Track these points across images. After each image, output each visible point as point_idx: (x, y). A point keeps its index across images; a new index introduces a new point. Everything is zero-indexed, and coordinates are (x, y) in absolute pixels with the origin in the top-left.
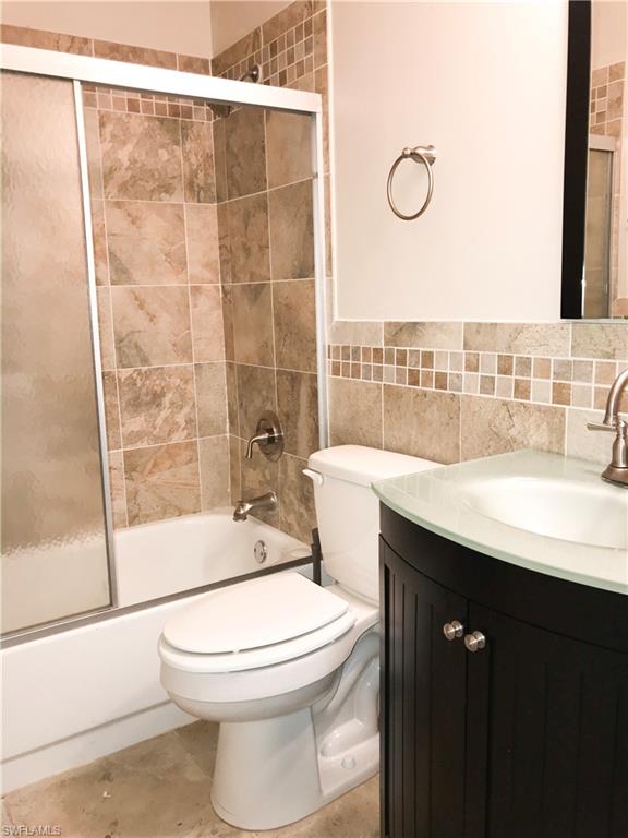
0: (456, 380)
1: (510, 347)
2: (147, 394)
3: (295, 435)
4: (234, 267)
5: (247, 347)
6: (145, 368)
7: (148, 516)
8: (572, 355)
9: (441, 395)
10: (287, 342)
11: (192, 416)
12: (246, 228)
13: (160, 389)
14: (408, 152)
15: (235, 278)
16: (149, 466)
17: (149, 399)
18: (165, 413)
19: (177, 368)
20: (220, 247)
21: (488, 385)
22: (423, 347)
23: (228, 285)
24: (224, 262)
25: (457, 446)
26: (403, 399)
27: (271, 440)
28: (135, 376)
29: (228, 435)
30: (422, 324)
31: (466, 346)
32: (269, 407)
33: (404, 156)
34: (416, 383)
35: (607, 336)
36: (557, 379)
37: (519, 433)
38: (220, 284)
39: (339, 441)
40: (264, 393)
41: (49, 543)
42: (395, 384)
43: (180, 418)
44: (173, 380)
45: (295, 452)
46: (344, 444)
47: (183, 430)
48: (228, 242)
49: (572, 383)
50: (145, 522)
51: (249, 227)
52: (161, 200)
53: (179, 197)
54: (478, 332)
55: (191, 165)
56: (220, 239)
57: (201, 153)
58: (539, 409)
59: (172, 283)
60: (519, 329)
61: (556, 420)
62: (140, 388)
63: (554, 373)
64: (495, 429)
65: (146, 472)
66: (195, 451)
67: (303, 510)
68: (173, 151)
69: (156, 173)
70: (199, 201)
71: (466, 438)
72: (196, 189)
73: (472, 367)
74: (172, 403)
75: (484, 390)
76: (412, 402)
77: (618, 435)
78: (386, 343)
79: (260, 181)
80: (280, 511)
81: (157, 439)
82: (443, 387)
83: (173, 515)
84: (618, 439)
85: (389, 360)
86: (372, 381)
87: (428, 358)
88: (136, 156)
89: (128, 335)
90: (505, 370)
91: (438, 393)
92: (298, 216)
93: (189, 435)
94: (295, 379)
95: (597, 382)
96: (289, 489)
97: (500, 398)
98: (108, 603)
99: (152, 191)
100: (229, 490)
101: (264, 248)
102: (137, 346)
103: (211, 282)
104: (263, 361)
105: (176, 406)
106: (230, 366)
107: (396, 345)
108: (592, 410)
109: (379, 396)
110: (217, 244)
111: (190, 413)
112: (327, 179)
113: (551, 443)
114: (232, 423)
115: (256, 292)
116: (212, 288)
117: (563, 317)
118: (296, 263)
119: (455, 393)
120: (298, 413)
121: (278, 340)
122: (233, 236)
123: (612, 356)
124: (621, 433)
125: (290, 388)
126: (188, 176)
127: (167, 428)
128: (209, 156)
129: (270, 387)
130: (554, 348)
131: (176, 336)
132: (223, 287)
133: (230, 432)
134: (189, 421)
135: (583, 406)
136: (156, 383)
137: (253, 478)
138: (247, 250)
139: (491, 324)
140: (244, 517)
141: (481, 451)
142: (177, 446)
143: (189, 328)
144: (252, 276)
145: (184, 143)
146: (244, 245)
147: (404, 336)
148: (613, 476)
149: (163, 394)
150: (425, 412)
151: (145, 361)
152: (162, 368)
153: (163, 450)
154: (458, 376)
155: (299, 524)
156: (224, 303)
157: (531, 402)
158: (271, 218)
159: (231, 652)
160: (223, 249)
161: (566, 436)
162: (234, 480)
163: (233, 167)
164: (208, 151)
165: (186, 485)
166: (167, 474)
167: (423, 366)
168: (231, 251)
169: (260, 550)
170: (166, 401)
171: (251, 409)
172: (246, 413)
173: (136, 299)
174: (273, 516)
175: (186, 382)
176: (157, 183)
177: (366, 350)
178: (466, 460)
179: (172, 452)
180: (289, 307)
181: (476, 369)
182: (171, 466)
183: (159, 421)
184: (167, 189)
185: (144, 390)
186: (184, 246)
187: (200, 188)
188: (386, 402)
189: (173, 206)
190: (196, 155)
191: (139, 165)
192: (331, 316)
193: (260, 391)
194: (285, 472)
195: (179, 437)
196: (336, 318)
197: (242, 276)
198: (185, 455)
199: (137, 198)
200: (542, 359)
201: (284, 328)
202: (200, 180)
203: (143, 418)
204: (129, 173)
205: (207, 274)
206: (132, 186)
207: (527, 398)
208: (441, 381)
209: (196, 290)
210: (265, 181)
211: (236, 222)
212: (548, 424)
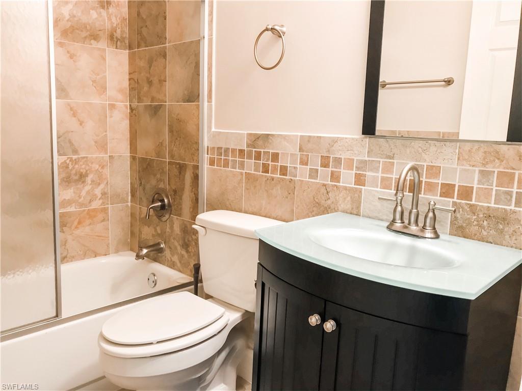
0: (293, 170)
1: (329, 151)
2: (76, 174)
3: (180, 204)
4: (139, 93)
5: (146, 146)
6: (75, 157)
7: (73, 257)
8: (368, 157)
9: (283, 180)
10: (177, 143)
11: (106, 190)
12: (150, 67)
13: (85, 171)
14: (270, 27)
15: (140, 100)
16: (76, 223)
17: (77, 177)
18: (88, 188)
19: (96, 158)
20: (130, 79)
21: (314, 173)
22: (272, 149)
23: (135, 104)
24: (132, 89)
25: (292, 211)
26: (258, 182)
27: (163, 207)
28: (68, 162)
29: (129, 204)
30: (272, 135)
31: (301, 150)
32: (161, 186)
33: (267, 30)
34: (267, 172)
35: (390, 146)
36: (358, 170)
37: (333, 203)
38: (128, 104)
39: (212, 207)
40: (158, 176)
41: (14, 274)
42: (253, 172)
43: (98, 191)
44: (94, 165)
45: (180, 215)
46: (216, 209)
47: (100, 199)
48: (135, 76)
49: (367, 173)
50: (72, 261)
51: (152, 68)
52: (91, 44)
53: (103, 44)
54: (309, 141)
55: (112, 23)
56: (129, 74)
57: (119, 16)
58: (345, 188)
59: (96, 100)
60: (335, 141)
61: (356, 195)
62: (71, 170)
63: (356, 167)
64: (317, 201)
65: (73, 227)
66: (107, 213)
67: (184, 252)
68: (100, 13)
69: (88, 26)
70: (116, 48)
71: (298, 206)
72: (115, 40)
73: (304, 162)
74: (93, 181)
75: (311, 177)
76: (263, 183)
77: (397, 204)
78: (248, 146)
79: (161, 38)
80: (167, 253)
81: (81, 205)
82: (285, 174)
83: (91, 257)
84: (396, 206)
85: (250, 157)
86: (237, 170)
87: (275, 157)
88: (75, 12)
89: (64, 134)
90: (325, 165)
91: (281, 178)
92: (188, 63)
93: (103, 203)
94: (182, 168)
95: (382, 173)
96: (174, 239)
97: (321, 182)
98: (54, 314)
99: (85, 38)
100: (129, 240)
101: (162, 81)
102: (70, 142)
103: (122, 102)
104: (159, 154)
105: (95, 183)
106: (133, 158)
107: (255, 148)
108: (379, 189)
109: (241, 180)
110: (127, 77)
111: (104, 188)
112: (210, 41)
113: (352, 209)
114: (133, 195)
115: (155, 110)
116: (123, 105)
117: (363, 134)
118: (186, 92)
119: (292, 178)
120: (183, 189)
121: (170, 142)
122: (140, 73)
123: (393, 158)
124: (399, 203)
125: (178, 173)
126: (110, 30)
127: (89, 198)
128: (124, 19)
129: (163, 172)
130: (356, 152)
131: (97, 136)
132: (130, 105)
133: (131, 202)
134: (104, 194)
135: (373, 187)
136: (83, 168)
137: (148, 233)
138: (150, 83)
139: (318, 137)
140: (142, 257)
141: (308, 214)
142: (94, 210)
143: (106, 132)
144: (153, 100)
145: (108, 8)
146: (148, 79)
147: (260, 142)
148: (393, 228)
149: (86, 175)
150: (272, 189)
151: (75, 152)
152: (87, 157)
153: (85, 213)
154: (295, 168)
155: (180, 262)
156: (131, 116)
157: (341, 184)
158: (169, 63)
159: (152, 343)
160: (132, 81)
161: (362, 204)
162: (132, 233)
163: (142, 28)
164: (124, 15)
165: (100, 236)
166: (87, 229)
167: (271, 162)
168: (138, 83)
169: (152, 278)
170: (89, 179)
171: (148, 187)
172: (144, 189)
173: (71, 109)
174: (162, 257)
175: (103, 167)
176: (89, 33)
177: (233, 150)
178: (298, 219)
179: (92, 214)
180: (179, 120)
181: (306, 164)
182: (90, 224)
183: (84, 193)
184: (95, 37)
185: (74, 172)
186: (105, 77)
187: (118, 40)
188: (246, 183)
189: (99, 49)
190: (116, 17)
191: (76, 19)
192: (210, 127)
193: (155, 175)
194: (172, 227)
195: (96, 204)
196: (213, 129)
197: (145, 99)
198: (100, 216)
199: (74, 41)
200: (349, 159)
201: (175, 133)
202: (118, 34)
203: (72, 190)
204: (70, 23)
205: (120, 97)
206: (72, 33)
207: (339, 182)
208: (284, 170)
209: (112, 107)
210: (166, 38)
211: (142, 64)
212: (351, 198)
